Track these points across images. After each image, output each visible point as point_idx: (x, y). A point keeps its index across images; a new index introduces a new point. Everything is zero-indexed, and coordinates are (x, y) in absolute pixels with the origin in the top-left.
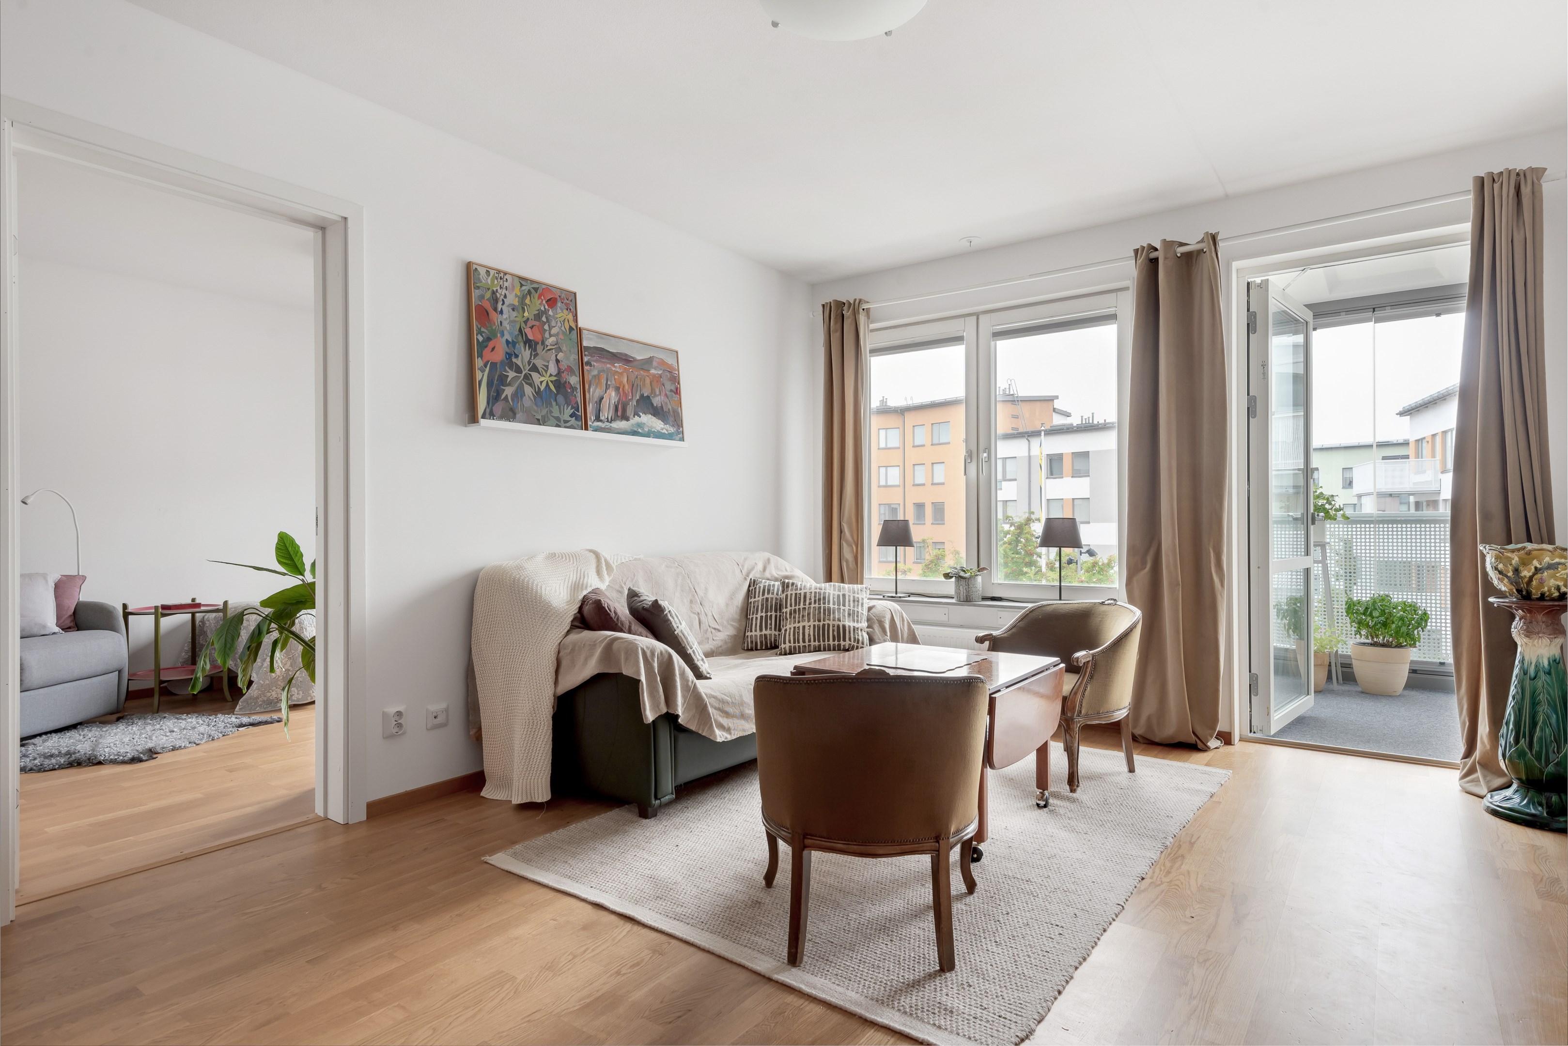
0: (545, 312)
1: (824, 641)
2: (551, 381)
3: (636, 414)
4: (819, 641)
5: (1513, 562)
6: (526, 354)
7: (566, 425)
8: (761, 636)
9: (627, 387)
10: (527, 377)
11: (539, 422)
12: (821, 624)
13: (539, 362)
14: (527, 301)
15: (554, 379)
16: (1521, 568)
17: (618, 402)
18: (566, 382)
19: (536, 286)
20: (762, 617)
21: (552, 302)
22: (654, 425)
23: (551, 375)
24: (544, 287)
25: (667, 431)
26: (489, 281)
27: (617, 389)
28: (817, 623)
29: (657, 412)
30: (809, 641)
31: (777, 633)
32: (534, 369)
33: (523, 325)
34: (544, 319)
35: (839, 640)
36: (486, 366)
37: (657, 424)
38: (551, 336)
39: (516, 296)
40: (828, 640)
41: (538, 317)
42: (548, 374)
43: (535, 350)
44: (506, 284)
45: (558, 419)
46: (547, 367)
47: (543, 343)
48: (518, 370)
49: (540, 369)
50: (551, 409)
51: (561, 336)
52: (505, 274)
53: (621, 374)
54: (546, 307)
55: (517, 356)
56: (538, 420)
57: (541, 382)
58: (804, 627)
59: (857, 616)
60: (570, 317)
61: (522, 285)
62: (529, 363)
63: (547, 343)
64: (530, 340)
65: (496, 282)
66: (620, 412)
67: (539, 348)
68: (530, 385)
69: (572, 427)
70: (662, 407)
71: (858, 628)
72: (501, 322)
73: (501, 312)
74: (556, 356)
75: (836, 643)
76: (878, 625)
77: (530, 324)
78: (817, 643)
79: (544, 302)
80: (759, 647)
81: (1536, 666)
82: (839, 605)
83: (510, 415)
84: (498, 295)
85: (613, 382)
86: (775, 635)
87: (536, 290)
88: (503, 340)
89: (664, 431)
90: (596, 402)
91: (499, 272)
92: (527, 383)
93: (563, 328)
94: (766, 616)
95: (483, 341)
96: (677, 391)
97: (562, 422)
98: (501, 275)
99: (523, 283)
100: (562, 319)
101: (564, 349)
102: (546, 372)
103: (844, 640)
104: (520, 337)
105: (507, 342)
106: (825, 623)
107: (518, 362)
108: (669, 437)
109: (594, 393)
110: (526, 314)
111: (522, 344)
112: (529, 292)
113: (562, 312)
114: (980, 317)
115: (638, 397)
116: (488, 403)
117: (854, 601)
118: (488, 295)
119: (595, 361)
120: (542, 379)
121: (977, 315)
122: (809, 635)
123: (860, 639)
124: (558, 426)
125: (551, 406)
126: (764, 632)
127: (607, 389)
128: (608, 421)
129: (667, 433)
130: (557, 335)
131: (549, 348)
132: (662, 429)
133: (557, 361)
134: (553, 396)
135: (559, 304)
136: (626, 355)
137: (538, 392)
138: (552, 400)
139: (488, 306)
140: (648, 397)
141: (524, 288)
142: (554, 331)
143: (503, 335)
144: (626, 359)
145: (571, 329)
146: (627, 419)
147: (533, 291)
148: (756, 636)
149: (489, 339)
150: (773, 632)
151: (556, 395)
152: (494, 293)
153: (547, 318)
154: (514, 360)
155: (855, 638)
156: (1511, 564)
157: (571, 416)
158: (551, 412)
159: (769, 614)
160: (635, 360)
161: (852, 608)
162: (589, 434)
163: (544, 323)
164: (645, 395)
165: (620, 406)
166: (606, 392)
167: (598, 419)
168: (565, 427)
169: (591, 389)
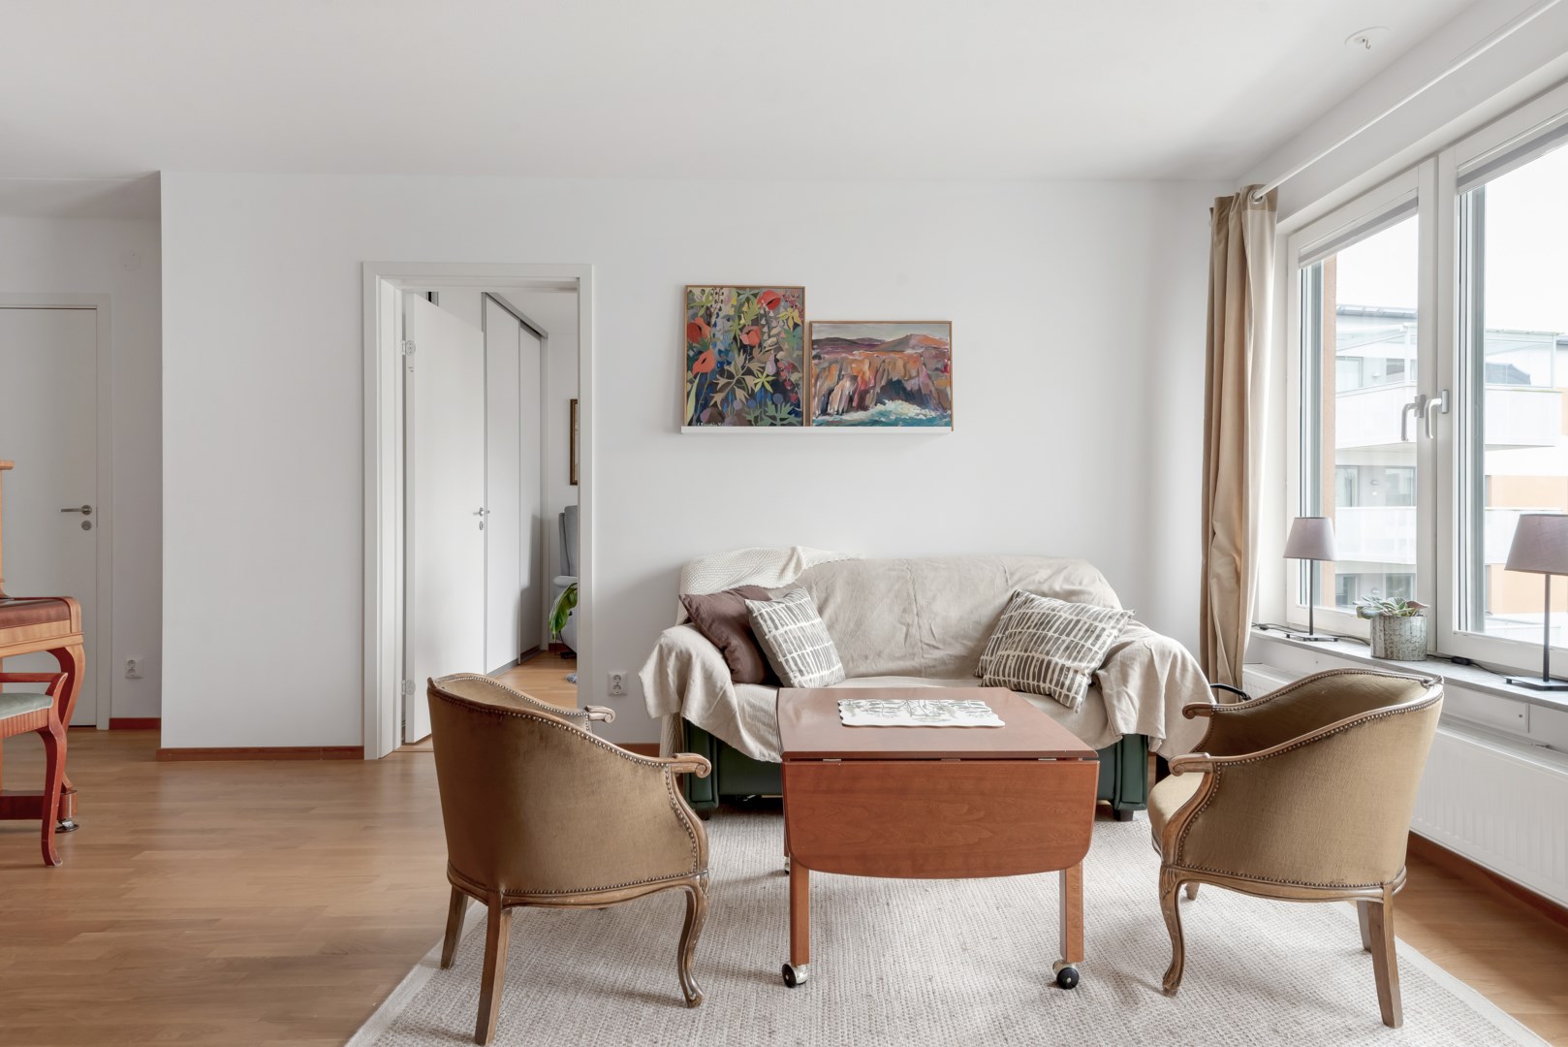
0: (765, 315)
1: (1023, 678)
2: (768, 382)
3: (879, 401)
4: (1018, 678)
6: (739, 359)
7: (784, 422)
9: (868, 374)
10: (740, 383)
11: (749, 423)
12: (1026, 655)
13: (754, 366)
14: (745, 309)
15: (770, 379)
17: (854, 392)
18: (785, 380)
19: (756, 291)
21: (773, 304)
22: (906, 411)
23: (768, 376)
24: (765, 290)
25: (925, 416)
26: (704, 299)
27: (854, 378)
28: (1022, 653)
29: (912, 397)
32: (749, 372)
33: (738, 332)
34: (763, 322)
35: (1038, 681)
36: (695, 378)
37: (911, 410)
38: (770, 337)
39: (733, 306)
40: (1028, 679)
41: (756, 322)
42: (765, 375)
43: (751, 354)
44: (722, 297)
45: (774, 418)
46: (764, 368)
47: (760, 345)
48: (730, 376)
49: (755, 372)
50: (766, 409)
51: (783, 335)
52: (722, 287)
53: (862, 361)
54: (767, 309)
55: (729, 363)
56: (750, 421)
57: (756, 384)
60: (796, 313)
61: (739, 294)
62: (743, 367)
63: (765, 345)
64: (746, 346)
65: (711, 298)
66: (858, 401)
67: (756, 351)
68: (743, 388)
69: (790, 424)
70: (920, 389)
72: (714, 335)
73: (715, 325)
74: (775, 356)
75: (1036, 683)
77: (746, 330)
78: (1015, 680)
79: (764, 305)
83: (718, 419)
84: (712, 310)
85: (849, 371)
87: (755, 295)
88: (717, 350)
89: (921, 417)
90: (824, 395)
91: (715, 287)
92: (738, 387)
93: (786, 327)
95: (694, 356)
96: (946, 369)
97: (778, 420)
98: (717, 289)
99: (740, 292)
100: (786, 317)
101: (786, 346)
102: (762, 373)
104: (734, 345)
105: (720, 351)
107: (731, 368)
108: (930, 422)
109: (820, 387)
110: (743, 321)
111: (736, 352)
112: (748, 300)
113: (786, 310)
115: (883, 383)
116: (696, 411)
118: (702, 312)
119: (826, 353)
120: (757, 381)
124: (772, 425)
125: (766, 405)
127: (839, 379)
128: (838, 414)
129: (924, 418)
130: (778, 334)
131: (767, 349)
132: (918, 415)
133: (777, 361)
134: (769, 396)
135: (783, 303)
136: (870, 339)
137: (752, 395)
138: (767, 401)
139: (701, 322)
140: (899, 382)
141: (741, 297)
142: (774, 332)
143: (715, 345)
144: (870, 345)
145: (796, 325)
146: (865, 408)
147: (752, 298)
149: (700, 352)
151: (772, 395)
152: (708, 308)
153: (767, 321)
154: (726, 367)
157: (790, 413)
158: (765, 412)
160: (882, 342)
162: (813, 429)
163: (764, 326)
164: (895, 379)
165: (856, 396)
166: (838, 383)
167: (824, 412)
168: (783, 425)
169: (818, 384)
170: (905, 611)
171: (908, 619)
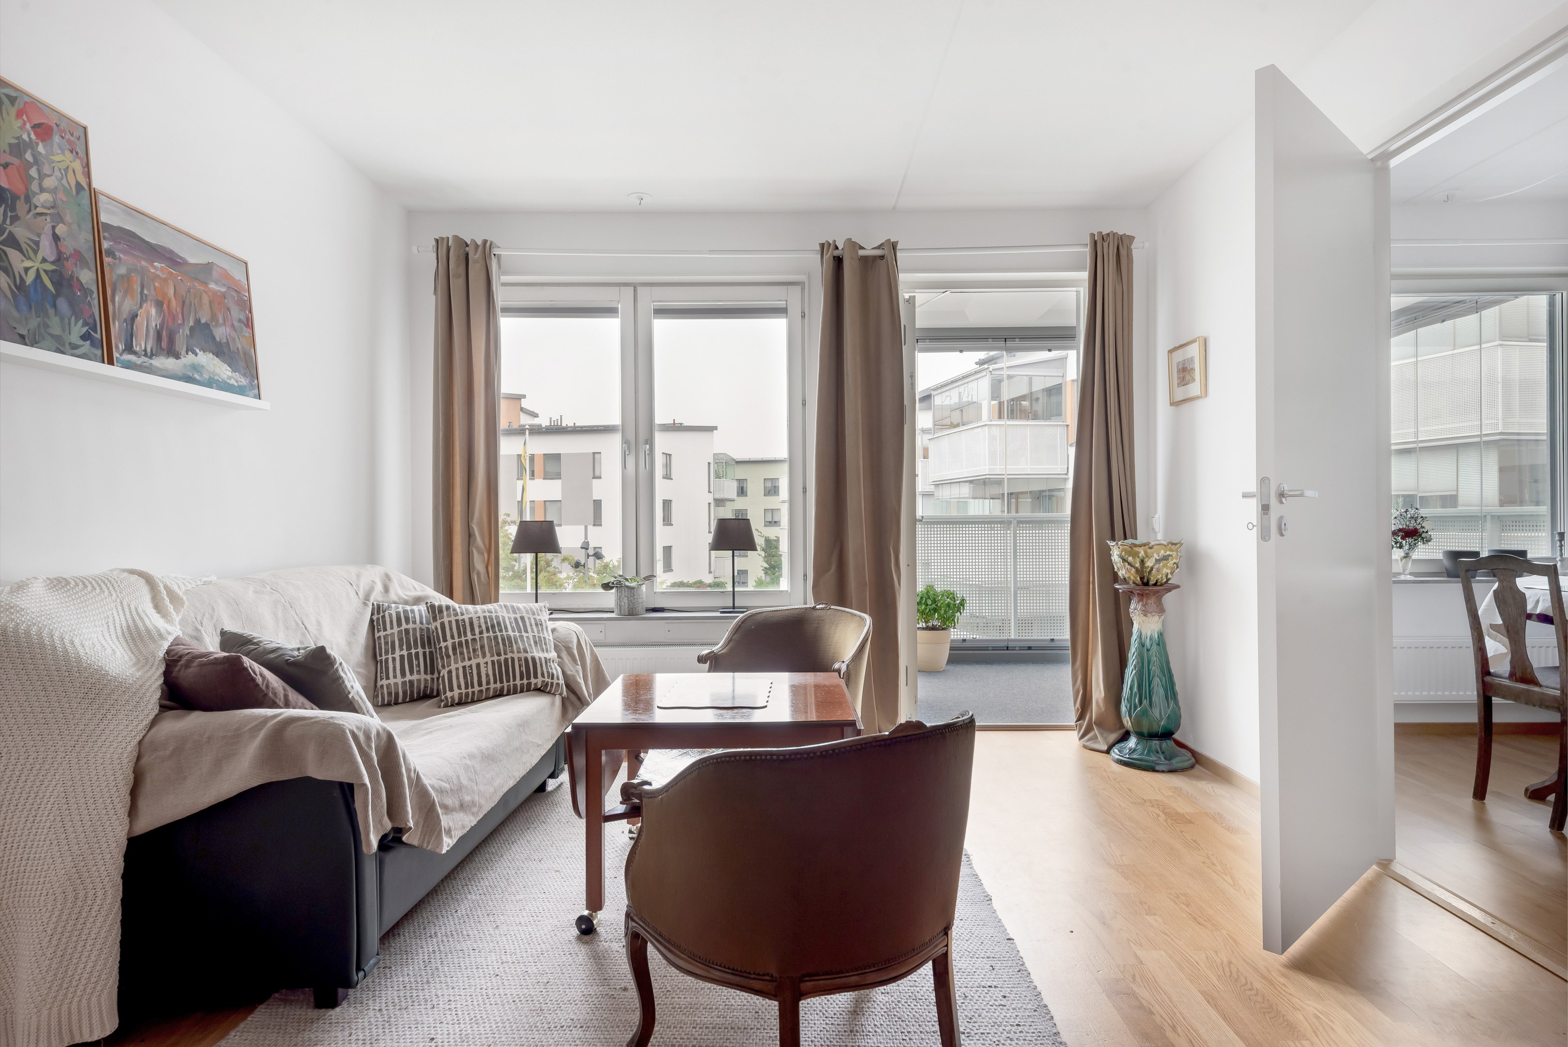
0: (31, 145)
1: (508, 681)
2: (44, 271)
3: (190, 350)
4: (501, 682)
5: (1140, 555)
7: (72, 349)
8: (404, 683)
9: (174, 303)
11: (24, 341)
12: (502, 658)
13: (20, 233)
15: (50, 267)
16: (1146, 560)
17: (162, 325)
18: (71, 278)
19: (13, 93)
20: (402, 657)
21: (42, 132)
22: (218, 371)
23: (44, 260)
24: (27, 99)
25: (237, 381)
27: (159, 304)
28: (496, 658)
29: (221, 351)
30: (488, 683)
31: (429, 677)
32: (12, 243)
34: (28, 157)
35: (529, 678)
37: (223, 371)
38: (42, 190)
40: (514, 680)
41: (16, 150)
42: (40, 257)
43: (13, 209)
45: (60, 340)
46: (37, 244)
47: (28, 200)
49: (24, 246)
50: (46, 320)
51: (61, 196)
53: (165, 281)
54: (33, 136)
56: (22, 337)
57: (27, 270)
58: (478, 665)
59: (545, 644)
60: (77, 165)
63: (35, 201)
66: (166, 343)
67: (20, 207)
68: (5, 270)
69: (85, 357)
70: (228, 343)
71: (550, 660)
74: (54, 228)
75: (525, 681)
76: (565, 652)
78: (498, 685)
79: (28, 126)
80: (400, 700)
81: (1151, 639)
82: (520, 631)
85: (153, 293)
86: (426, 680)
87: (11, 100)
89: (232, 382)
90: (125, 321)
93: (64, 182)
94: (410, 655)
96: (249, 323)
97: (67, 346)
100: (62, 166)
101: (68, 218)
102: (36, 252)
103: (536, 677)
106: (507, 657)
108: (240, 391)
109: (121, 304)
113: (63, 153)
114: (639, 289)
115: (191, 324)
117: (537, 625)
119: (121, 251)
120: (28, 264)
121: (635, 286)
122: (487, 675)
123: (555, 673)
124: (61, 352)
125: (47, 316)
126: (408, 677)
127: (142, 302)
128: (146, 355)
129: (236, 384)
130: (54, 191)
131: (39, 210)
132: (230, 378)
133: (56, 238)
134: (49, 298)
135: (57, 139)
136: (171, 252)
137: (20, 286)
138: (48, 307)
140: (207, 326)
142: (48, 183)
144: (171, 260)
145: (79, 186)
146: (177, 357)
147: (5, 100)
148: (396, 684)
150: (423, 676)
151: (55, 297)
153: (34, 156)
155: (548, 672)
156: (1138, 557)
157: (84, 338)
158: (46, 326)
159: (413, 651)
160: (185, 263)
161: (536, 634)
162: (116, 372)
163: (30, 166)
164: (203, 321)
165: (164, 333)
166: (141, 307)
167: (129, 349)
168: (72, 355)
169: (117, 299)
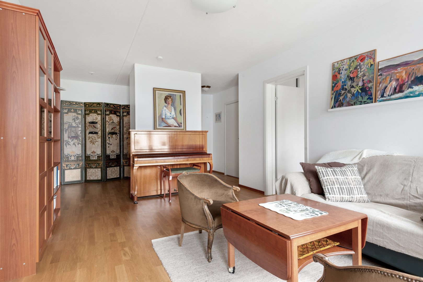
0: (359, 65)
2: (359, 89)
3: (410, 87)
6: (349, 83)
7: (365, 103)
9: (404, 76)
10: (349, 92)
11: (352, 105)
13: (354, 84)
14: (352, 65)
15: (360, 88)
17: (397, 86)
18: (366, 87)
19: (356, 57)
21: (362, 60)
23: (359, 87)
24: (360, 56)
26: (338, 66)
27: (397, 80)
32: (353, 87)
33: (349, 74)
34: (359, 67)
36: (334, 93)
38: (361, 72)
39: (348, 65)
41: (356, 68)
42: (358, 86)
43: (353, 80)
44: (344, 63)
45: (361, 102)
46: (358, 84)
47: (357, 76)
48: (346, 89)
49: (355, 86)
50: (358, 99)
51: (366, 70)
52: (344, 60)
53: (401, 72)
54: (360, 62)
55: (345, 85)
57: (355, 91)
60: (372, 60)
61: (350, 60)
62: (350, 86)
64: (352, 78)
65: (340, 65)
66: (399, 89)
67: (355, 79)
68: (350, 93)
69: (368, 103)
72: (341, 77)
73: (341, 73)
74: (363, 79)
77: (352, 72)
79: (359, 61)
83: (341, 105)
84: (341, 68)
85: (395, 77)
87: (356, 59)
88: (342, 81)
90: (383, 90)
91: (342, 60)
92: (348, 93)
93: (367, 67)
95: (334, 85)
98: (342, 61)
99: (350, 59)
100: (368, 63)
101: (367, 74)
102: (357, 86)
104: (348, 78)
105: (343, 82)
107: (346, 87)
109: (381, 87)
110: (351, 69)
111: (348, 80)
112: (353, 61)
113: (368, 60)
115: (412, 79)
116: (334, 104)
118: (337, 70)
119: (385, 72)
120: (355, 89)
124: (361, 104)
125: (358, 97)
127: (390, 82)
128: (389, 96)
130: (364, 70)
131: (359, 77)
133: (363, 80)
134: (360, 94)
135: (366, 58)
136: (407, 61)
137: (353, 95)
138: (359, 96)
139: (337, 74)
140: (421, 77)
141: (351, 61)
142: (362, 70)
143: (341, 80)
144: (406, 64)
145: (371, 65)
146: (403, 91)
147: (355, 60)
149: (336, 84)
151: (361, 93)
152: (339, 68)
154: (344, 87)
157: (368, 99)
158: (358, 100)
160: (413, 61)
162: (377, 104)
163: (359, 69)
164: (419, 75)
165: (398, 87)
166: (389, 84)
167: (382, 96)
168: (364, 104)
169: (380, 85)
170: (405, 179)
171: (405, 183)
